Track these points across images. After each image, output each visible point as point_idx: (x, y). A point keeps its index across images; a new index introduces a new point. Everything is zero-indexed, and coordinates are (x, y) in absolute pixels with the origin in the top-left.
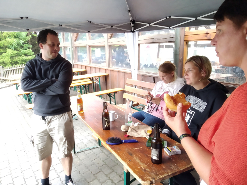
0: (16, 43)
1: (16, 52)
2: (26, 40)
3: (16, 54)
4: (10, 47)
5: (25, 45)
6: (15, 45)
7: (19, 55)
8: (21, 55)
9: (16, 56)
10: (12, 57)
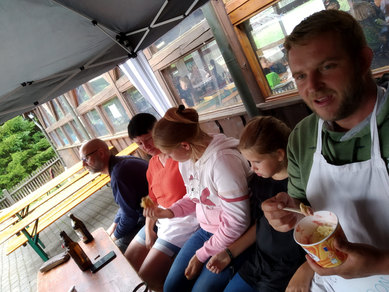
0: (20, 139)
1: (25, 152)
2: (31, 128)
3: (27, 154)
4: (13, 149)
5: (33, 135)
6: (20, 142)
7: (32, 154)
8: (35, 152)
9: (29, 157)
10: (24, 163)
